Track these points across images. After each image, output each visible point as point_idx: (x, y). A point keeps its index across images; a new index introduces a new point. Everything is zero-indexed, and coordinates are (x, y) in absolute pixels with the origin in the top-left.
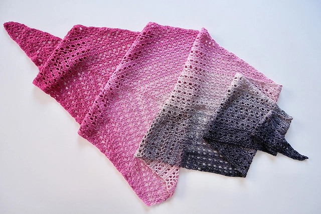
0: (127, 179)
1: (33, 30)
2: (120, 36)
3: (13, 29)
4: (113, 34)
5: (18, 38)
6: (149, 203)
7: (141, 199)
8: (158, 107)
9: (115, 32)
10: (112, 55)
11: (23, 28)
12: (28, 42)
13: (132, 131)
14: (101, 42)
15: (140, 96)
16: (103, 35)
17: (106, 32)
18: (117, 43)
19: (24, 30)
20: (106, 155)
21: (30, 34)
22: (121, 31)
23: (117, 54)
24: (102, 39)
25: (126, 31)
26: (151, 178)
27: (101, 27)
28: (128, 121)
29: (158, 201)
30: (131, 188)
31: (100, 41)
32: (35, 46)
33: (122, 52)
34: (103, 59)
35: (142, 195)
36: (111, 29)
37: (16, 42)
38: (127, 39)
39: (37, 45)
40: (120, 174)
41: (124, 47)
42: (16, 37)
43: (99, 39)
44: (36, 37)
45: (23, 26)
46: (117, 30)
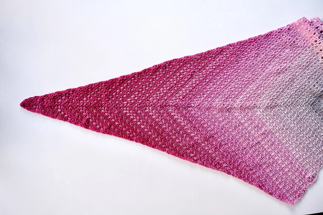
1: (45, 96)
2: (170, 66)
3: (29, 104)
4: (164, 67)
5: (37, 109)
6: (292, 202)
7: (283, 201)
9: (165, 66)
10: (171, 85)
11: (37, 99)
12: (47, 108)
13: (245, 144)
14: (157, 79)
15: (237, 111)
16: (156, 72)
17: (158, 69)
18: (171, 73)
19: (38, 100)
20: (233, 175)
21: (45, 100)
22: (170, 62)
23: (175, 82)
24: (156, 75)
25: (174, 60)
26: (282, 178)
27: (152, 66)
28: (237, 137)
29: (299, 196)
30: (270, 195)
31: (155, 78)
32: (54, 108)
33: (178, 79)
34: (165, 91)
35: (282, 197)
36: (161, 64)
37: (37, 113)
38: (178, 67)
39: (55, 106)
40: (254, 186)
41: (178, 74)
42: (35, 109)
43: (154, 77)
44: (50, 99)
45: (36, 98)
46: (166, 62)
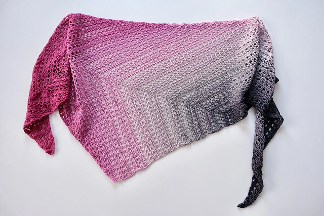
0: (95, 159)
6: (116, 180)
7: (108, 176)
8: (120, 90)
13: (98, 114)
15: (104, 81)
20: (76, 137)
26: (117, 156)
28: (95, 105)
30: (99, 167)
35: (108, 173)
40: (89, 153)
